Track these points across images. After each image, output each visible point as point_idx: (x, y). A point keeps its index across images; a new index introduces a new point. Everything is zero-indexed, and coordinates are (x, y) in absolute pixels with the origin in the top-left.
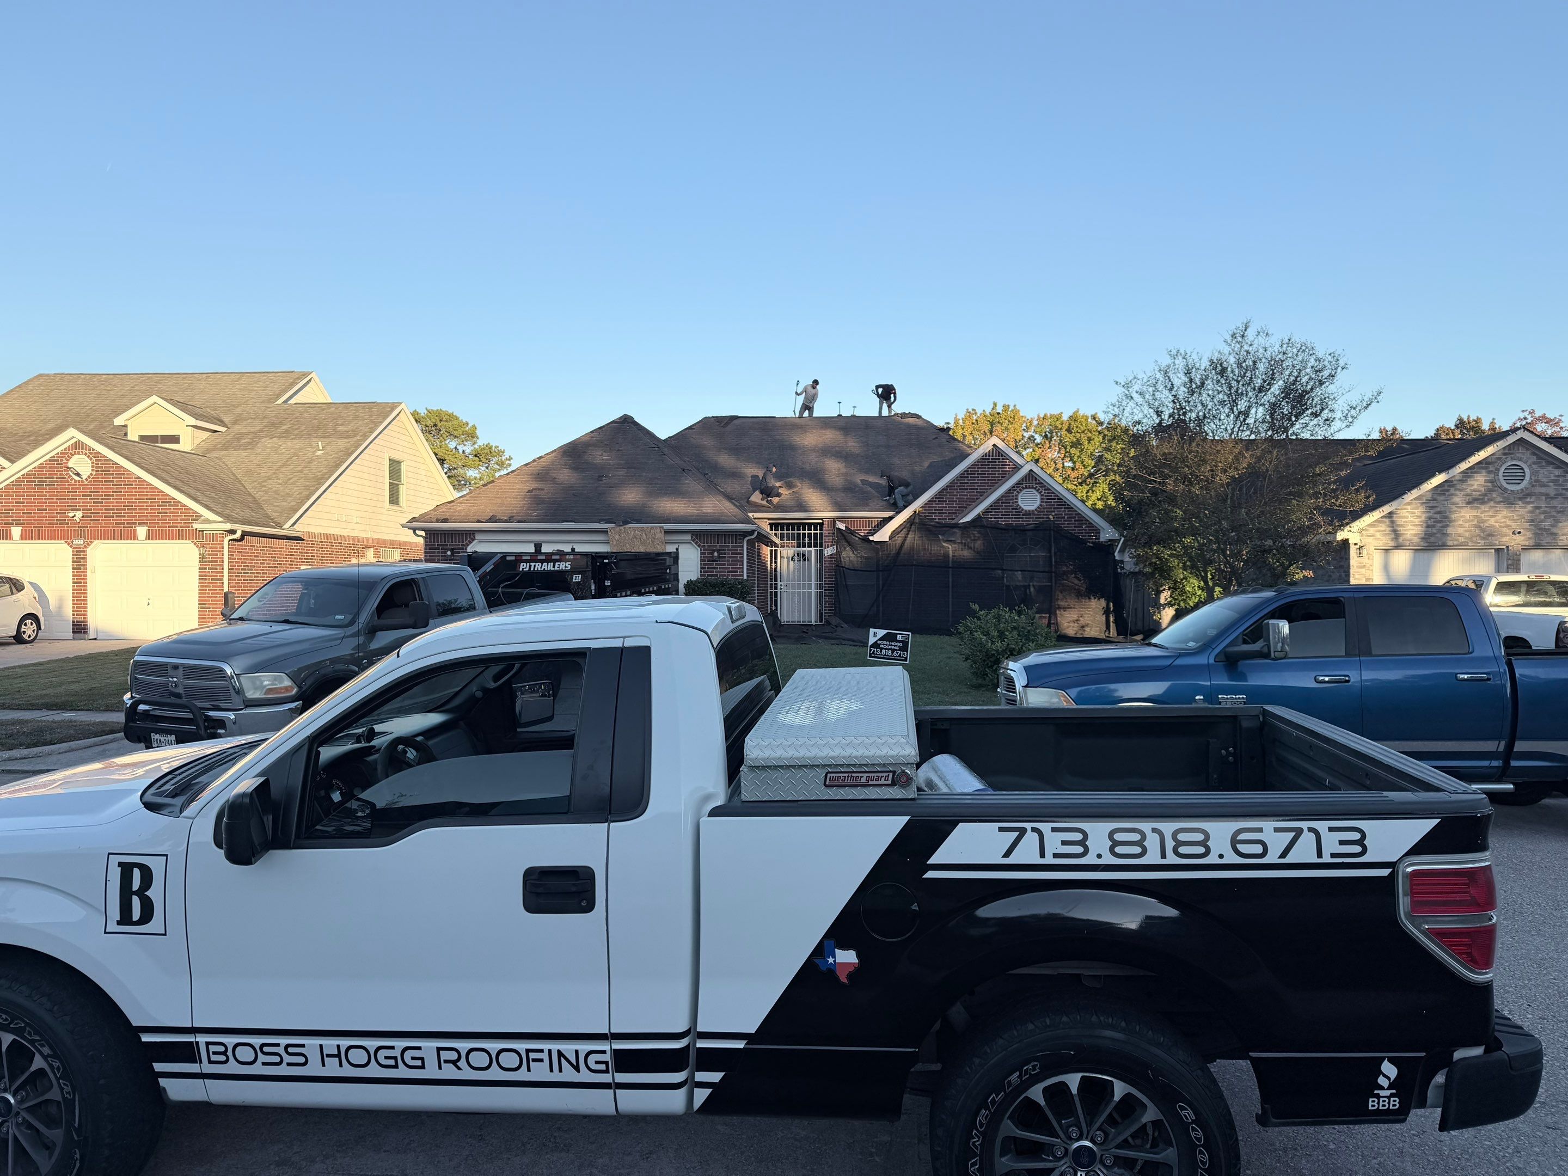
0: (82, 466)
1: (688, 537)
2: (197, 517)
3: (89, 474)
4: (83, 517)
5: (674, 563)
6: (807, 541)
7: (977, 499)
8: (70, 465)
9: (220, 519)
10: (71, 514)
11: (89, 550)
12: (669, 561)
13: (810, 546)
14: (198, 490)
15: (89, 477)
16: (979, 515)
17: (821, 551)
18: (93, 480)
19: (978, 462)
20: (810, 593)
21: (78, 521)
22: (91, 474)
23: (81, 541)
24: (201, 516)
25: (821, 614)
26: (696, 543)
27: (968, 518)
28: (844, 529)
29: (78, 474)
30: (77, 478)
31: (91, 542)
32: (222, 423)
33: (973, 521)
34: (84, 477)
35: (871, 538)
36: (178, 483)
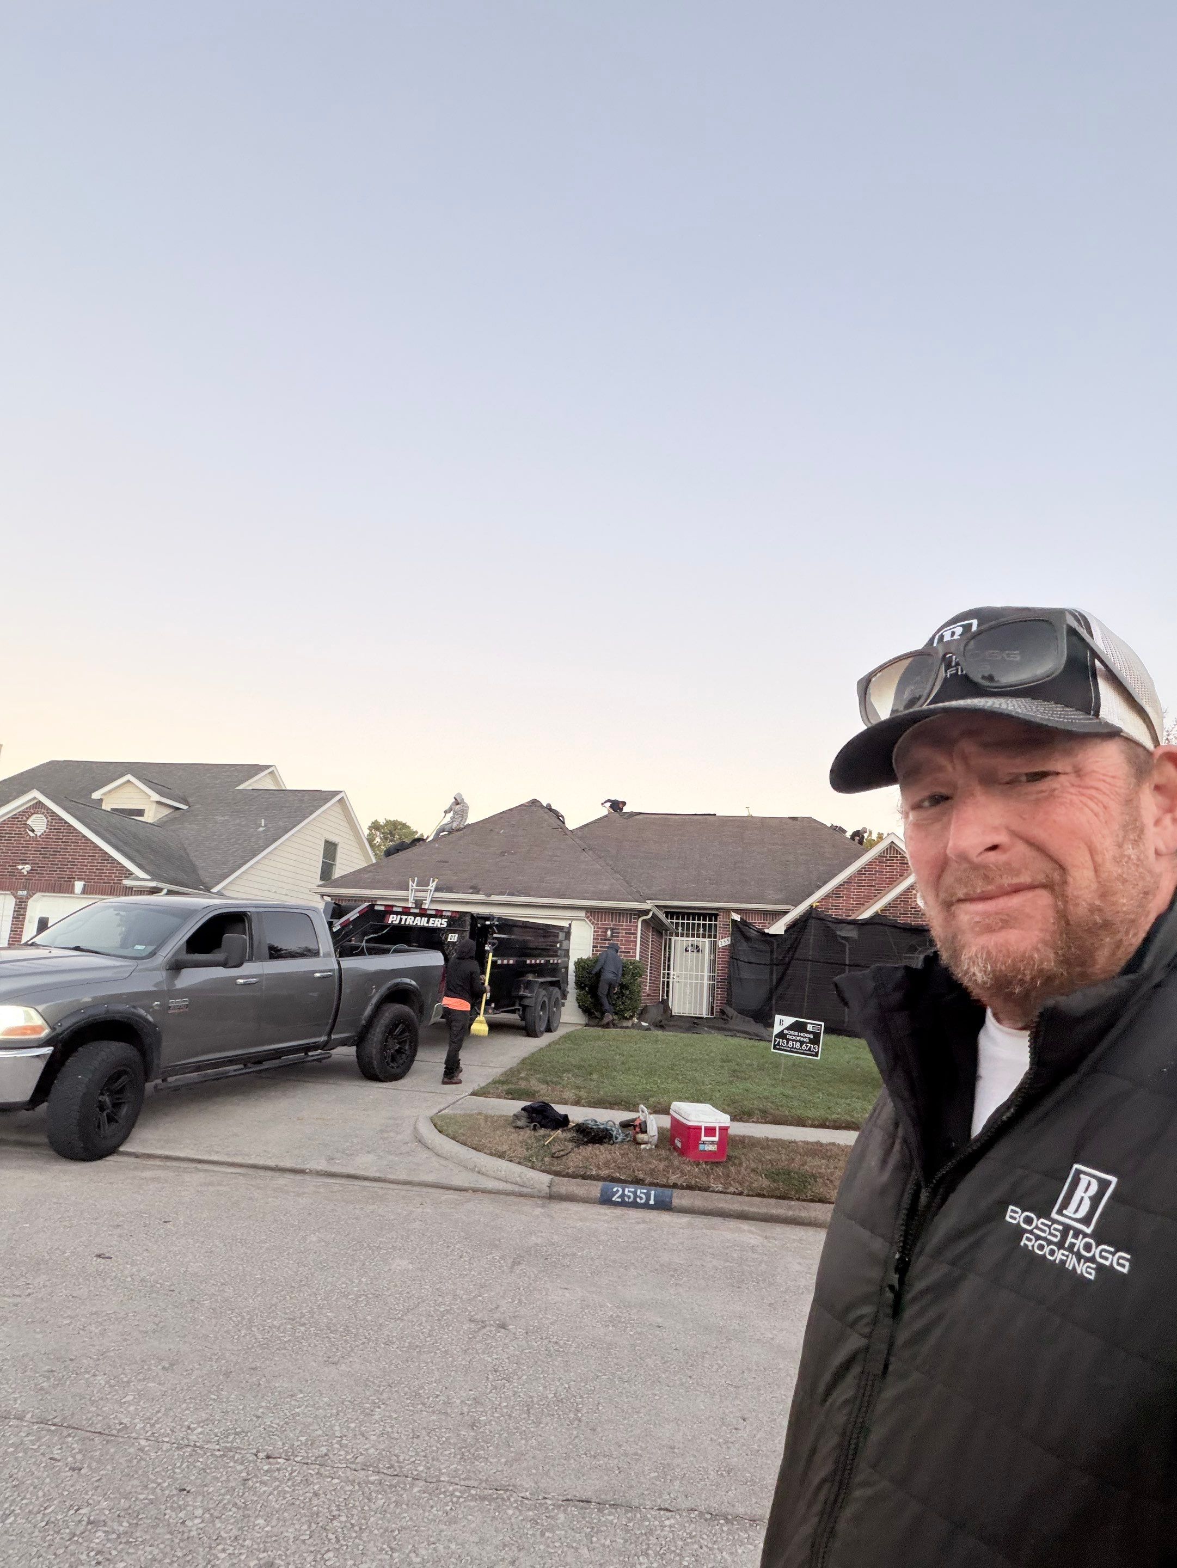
0: (38, 824)
1: (582, 914)
2: (129, 874)
3: (42, 831)
4: (31, 870)
5: (566, 939)
6: (701, 932)
7: (875, 896)
8: (29, 822)
9: (149, 877)
10: (20, 867)
11: (30, 902)
12: (562, 936)
13: (704, 936)
14: (138, 851)
15: (42, 834)
16: (877, 912)
17: (715, 942)
18: (46, 836)
19: (876, 859)
20: (702, 985)
21: (25, 873)
22: (45, 832)
23: (25, 893)
24: (132, 874)
25: (712, 1008)
26: (590, 920)
27: (866, 915)
28: (739, 920)
29: (33, 831)
30: (31, 834)
31: (34, 894)
32: (185, 802)
33: (872, 918)
34: (39, 834)
35: (766, 931)
36: (120, 844)
